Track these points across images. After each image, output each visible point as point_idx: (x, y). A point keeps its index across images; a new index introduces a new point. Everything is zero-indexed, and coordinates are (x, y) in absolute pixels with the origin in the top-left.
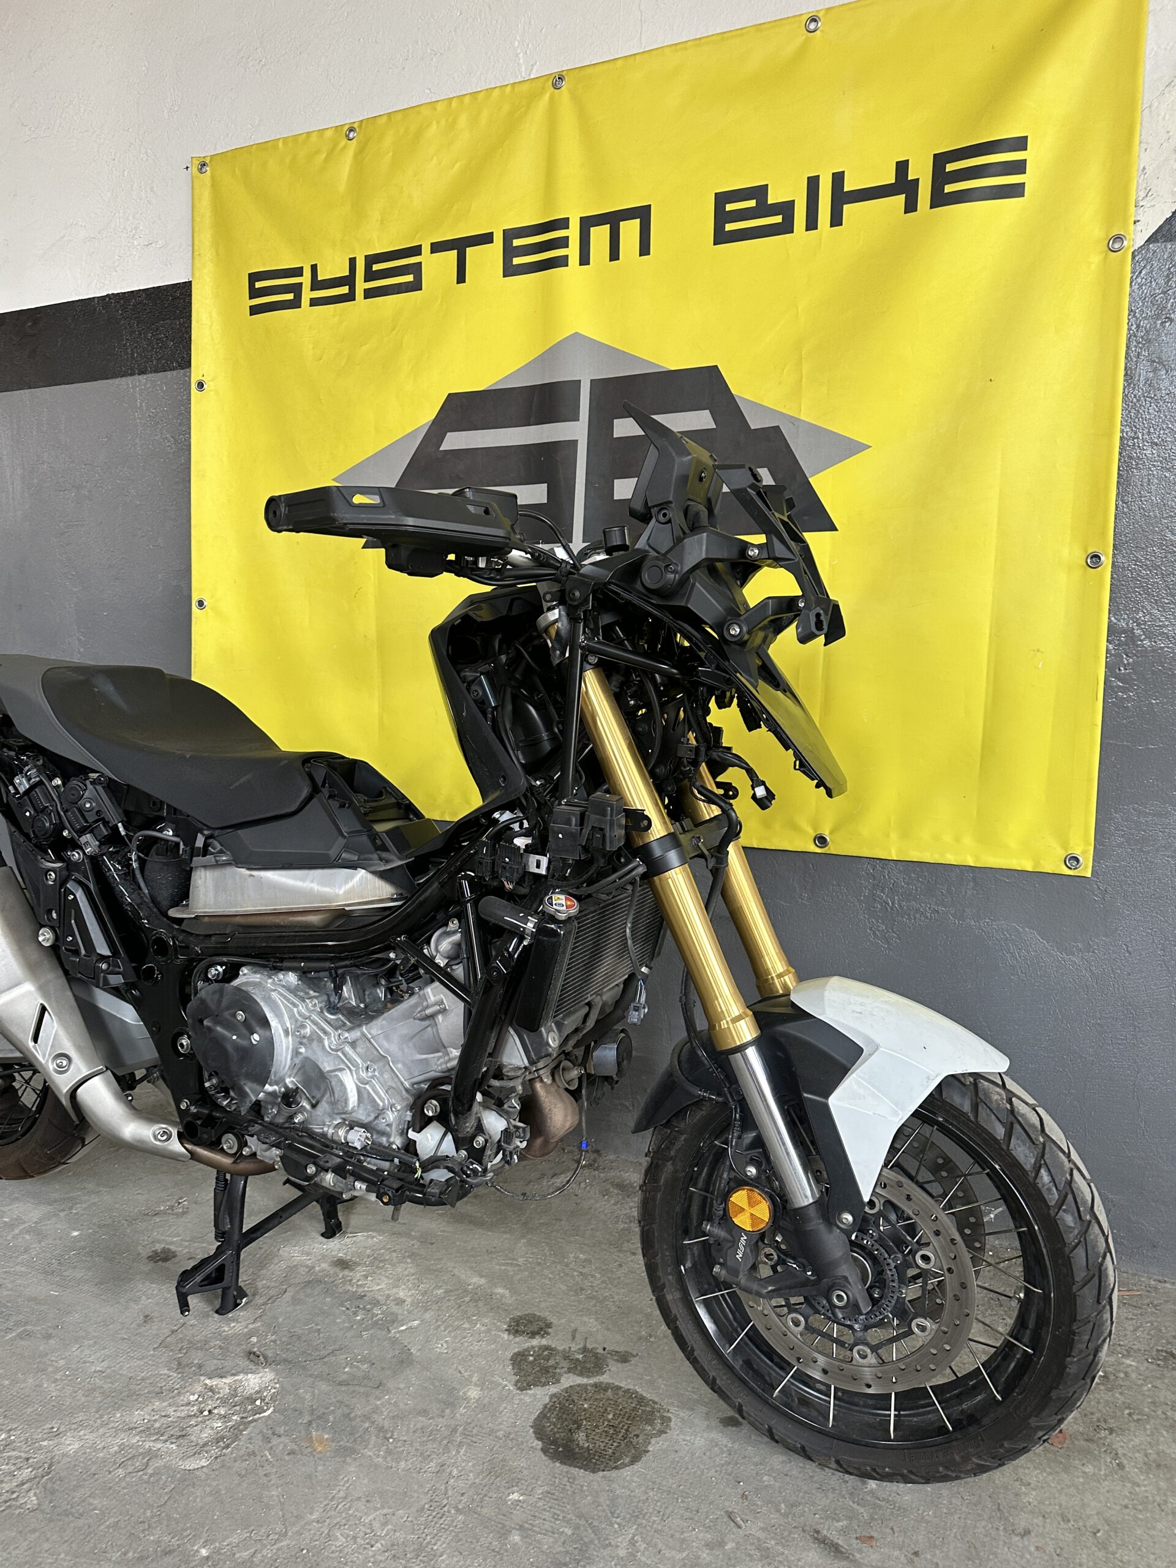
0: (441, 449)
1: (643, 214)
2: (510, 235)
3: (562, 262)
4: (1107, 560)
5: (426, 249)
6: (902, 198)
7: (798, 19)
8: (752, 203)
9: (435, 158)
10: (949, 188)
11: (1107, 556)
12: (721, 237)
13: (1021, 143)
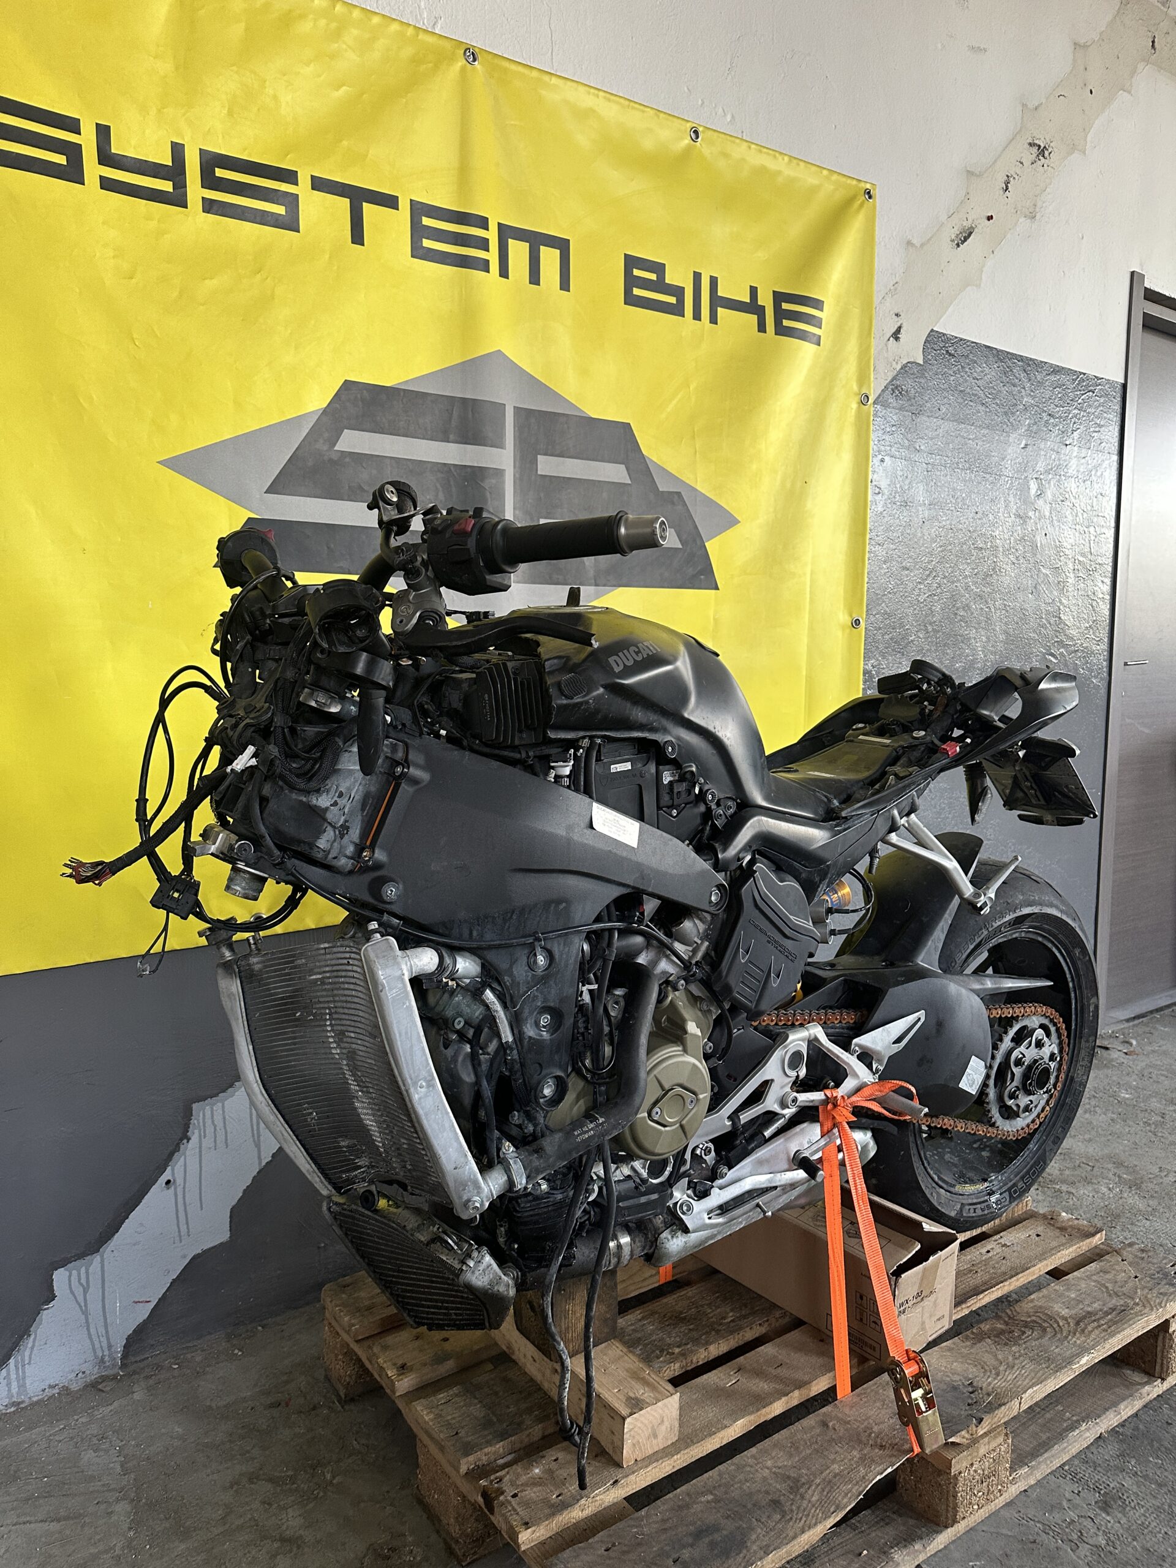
0: (336, 448)
1: (563, 246)
2: (418, 210)
3: (485, 266)
4: (862, 624)
5: (304, 180)
6: (755, 319)
7: (683, 123)
8: (654, 277)
9: (312, 65)
10: (785, 323)
11: (862, 620)
12: (630, 300)
13: (819, 304)
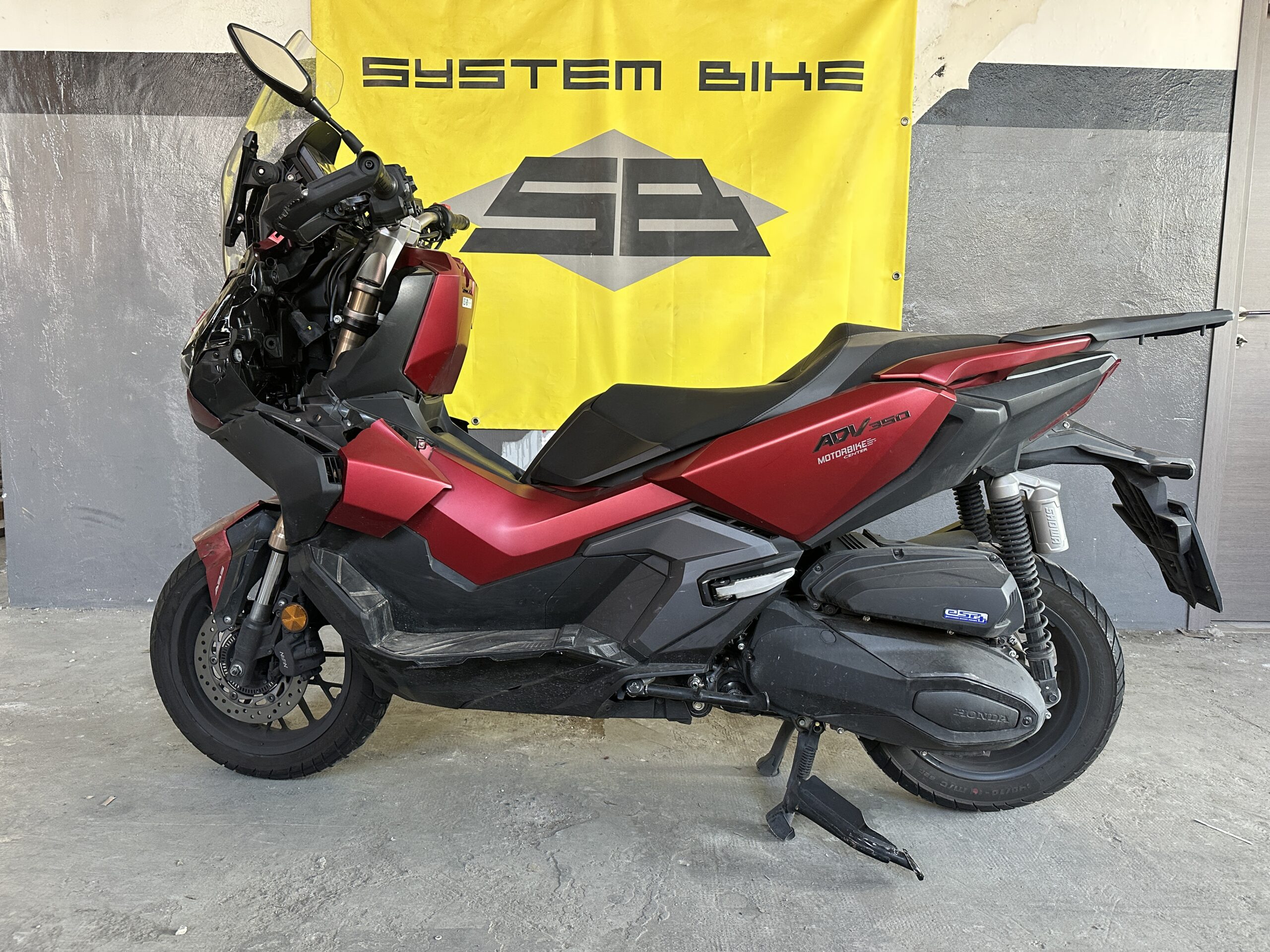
0: (520, 191)
1: (657, 66)
2: (568, 64)
3: (605, 86)
4: (902, 276)
5: (508, 63)
6: (802, 83)
8: (721, 71)
10: (827, 81)
11: (902, 273)
12: (703, 87)
13: (860, 64)
